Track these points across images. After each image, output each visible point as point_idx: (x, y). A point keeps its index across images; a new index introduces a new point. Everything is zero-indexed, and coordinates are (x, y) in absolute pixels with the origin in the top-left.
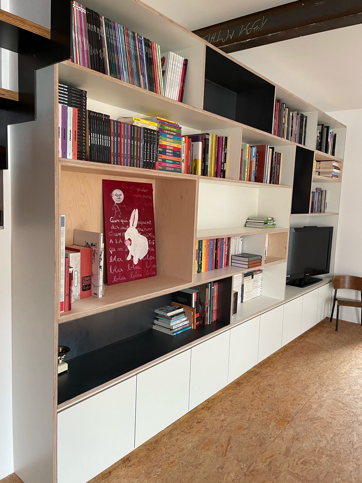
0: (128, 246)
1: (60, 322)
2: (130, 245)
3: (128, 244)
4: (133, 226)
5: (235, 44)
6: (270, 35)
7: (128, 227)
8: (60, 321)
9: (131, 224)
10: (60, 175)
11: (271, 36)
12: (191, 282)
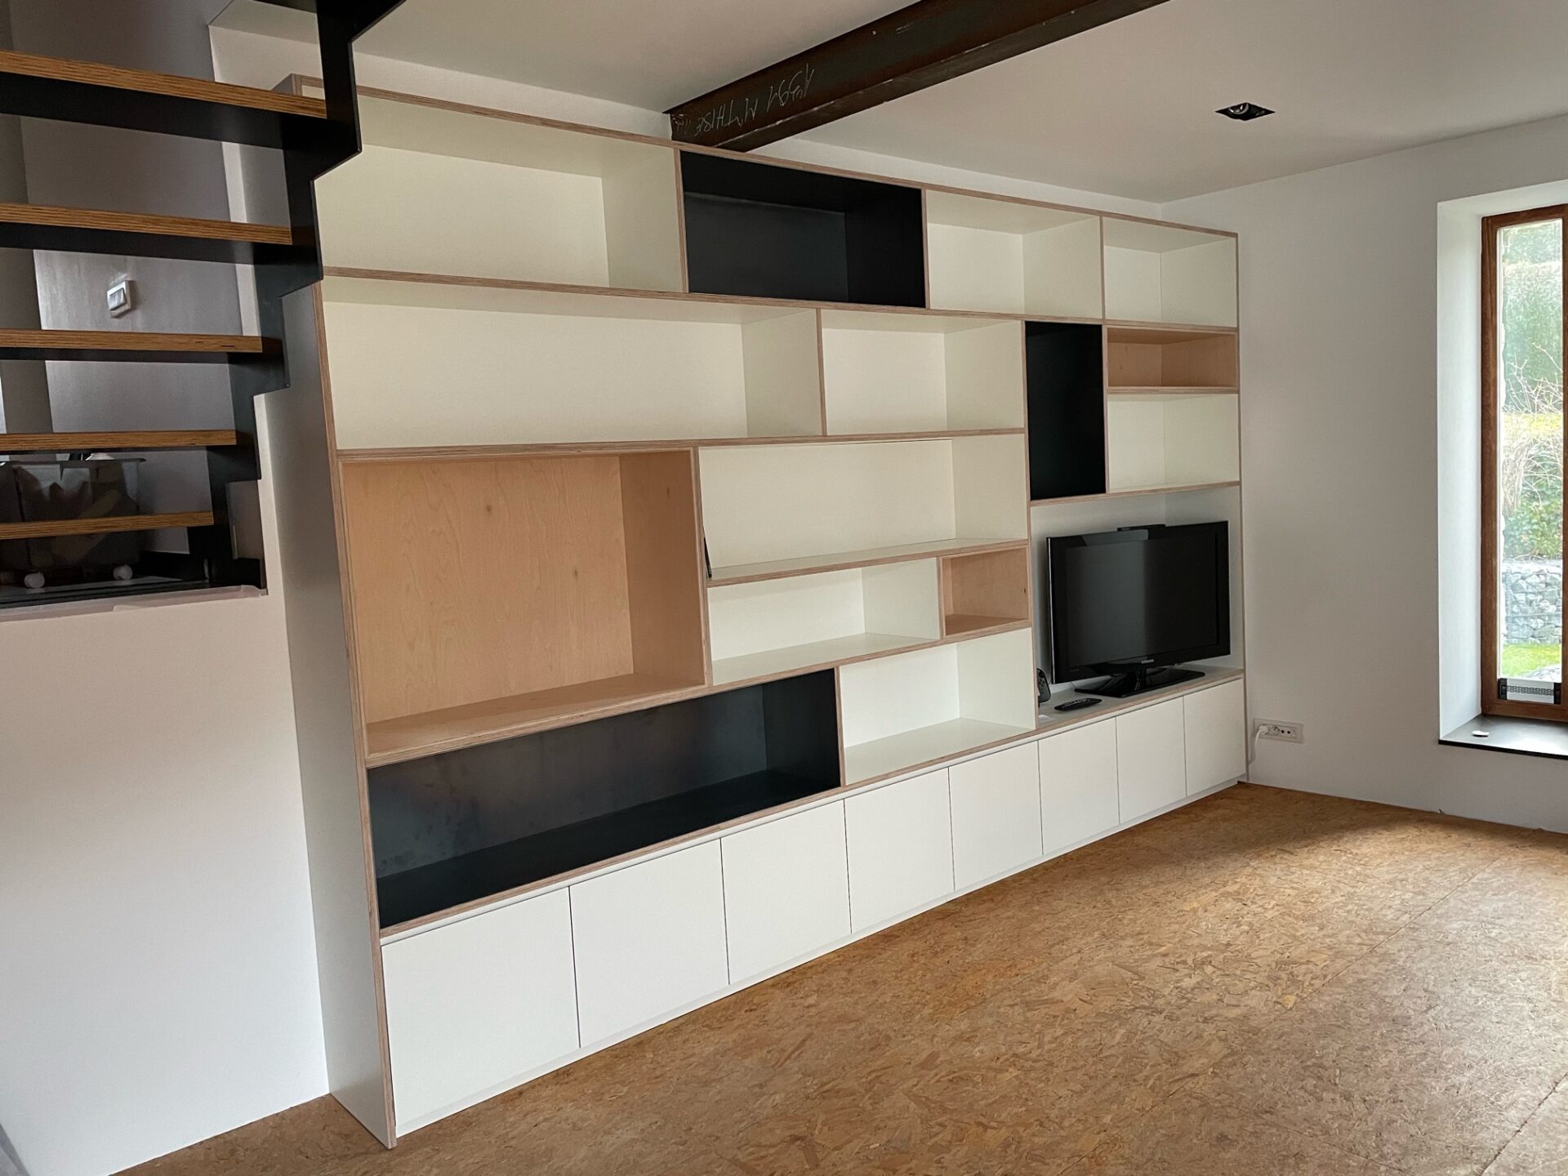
1: (370, 766)
5: (756, 132)
6: (816, 109)
8: (370, 763)
10: (342, 483)
11: (818, 111)
12: (703, 684)
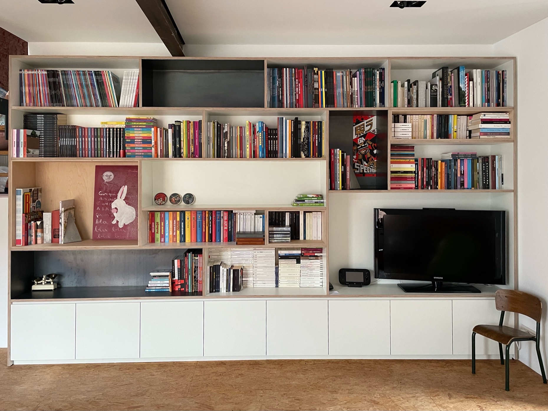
0: (114, 214)
2: (117, 212)
3: (114, 212)
4: (120, 198)
7: (116, 199)
9: (119, 197)
